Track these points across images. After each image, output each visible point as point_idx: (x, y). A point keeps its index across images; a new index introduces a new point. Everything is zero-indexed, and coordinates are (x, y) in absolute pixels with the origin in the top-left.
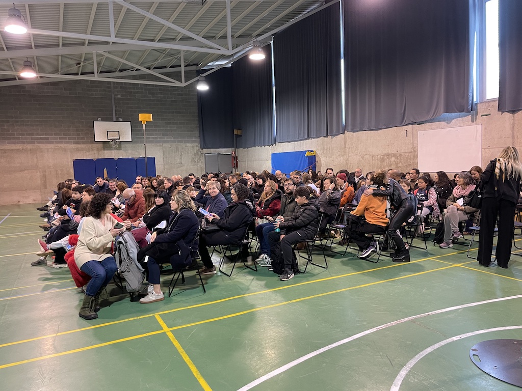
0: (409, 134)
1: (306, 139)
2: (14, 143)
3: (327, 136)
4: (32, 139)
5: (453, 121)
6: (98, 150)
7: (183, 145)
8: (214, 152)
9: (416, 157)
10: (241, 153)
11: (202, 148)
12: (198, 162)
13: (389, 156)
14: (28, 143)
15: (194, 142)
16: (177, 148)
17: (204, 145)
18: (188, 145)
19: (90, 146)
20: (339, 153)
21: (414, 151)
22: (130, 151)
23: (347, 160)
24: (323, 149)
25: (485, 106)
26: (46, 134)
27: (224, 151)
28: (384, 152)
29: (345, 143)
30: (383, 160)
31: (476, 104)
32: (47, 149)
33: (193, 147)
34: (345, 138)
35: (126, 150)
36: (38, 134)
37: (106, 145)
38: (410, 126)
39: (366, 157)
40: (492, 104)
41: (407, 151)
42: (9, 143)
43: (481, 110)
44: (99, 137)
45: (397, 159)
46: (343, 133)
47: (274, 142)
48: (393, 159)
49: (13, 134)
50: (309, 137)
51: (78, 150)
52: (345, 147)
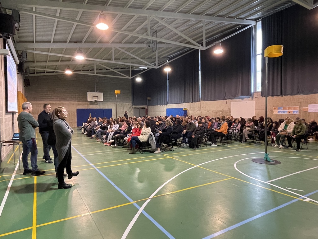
0: (228, 103)
1: (183, 103)
2: (52, 101)
3: (192, 102)
4: (59, 99)
5: (245, 99)
6: (88, 105)
7: (124, 104)
8: (138, 107)
9: (230, 112)
10: (150, 108)
11: (133, 105)
12: (131, 111)
13: (219, 111)
14: (58, 101)
15: (129, 102)
16: (122, 105)
17: (134, 104)
18: (127, 104)
19: (84, 103)
20: (198, 110)
21: (229, 110)
22: (101, 106)
23: (201, 112)
24: (191, 107)
25: (256, 94)
26: (65, 97)
27: (142, 107)
28: (217, 110)
29: (201, 105)
30: (216, 113)
31: (253, 93)
32: (66, 104)
33: (129, 104)
34: (200, 103)
35: (99, 105)
36: (62, 97)
37: (91, 103)
38: (228, 100)
39: (210, 111)
40: (259, 93)
41: (226, 110)
42: (49, 100)
43: (255, 95)
44: (89, 99)
45: (222, 112)
46: (200, 101)
47: (167, 103)
48: (221, 113)
49: (51, 97)
50: (184, 102)
51: (79, 104)
52: (200, 107)
